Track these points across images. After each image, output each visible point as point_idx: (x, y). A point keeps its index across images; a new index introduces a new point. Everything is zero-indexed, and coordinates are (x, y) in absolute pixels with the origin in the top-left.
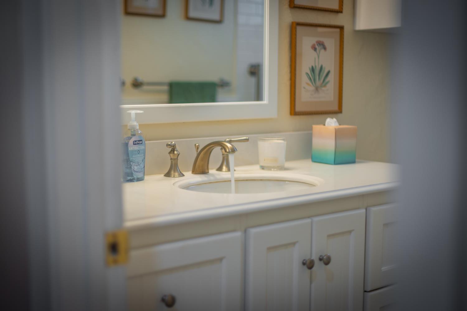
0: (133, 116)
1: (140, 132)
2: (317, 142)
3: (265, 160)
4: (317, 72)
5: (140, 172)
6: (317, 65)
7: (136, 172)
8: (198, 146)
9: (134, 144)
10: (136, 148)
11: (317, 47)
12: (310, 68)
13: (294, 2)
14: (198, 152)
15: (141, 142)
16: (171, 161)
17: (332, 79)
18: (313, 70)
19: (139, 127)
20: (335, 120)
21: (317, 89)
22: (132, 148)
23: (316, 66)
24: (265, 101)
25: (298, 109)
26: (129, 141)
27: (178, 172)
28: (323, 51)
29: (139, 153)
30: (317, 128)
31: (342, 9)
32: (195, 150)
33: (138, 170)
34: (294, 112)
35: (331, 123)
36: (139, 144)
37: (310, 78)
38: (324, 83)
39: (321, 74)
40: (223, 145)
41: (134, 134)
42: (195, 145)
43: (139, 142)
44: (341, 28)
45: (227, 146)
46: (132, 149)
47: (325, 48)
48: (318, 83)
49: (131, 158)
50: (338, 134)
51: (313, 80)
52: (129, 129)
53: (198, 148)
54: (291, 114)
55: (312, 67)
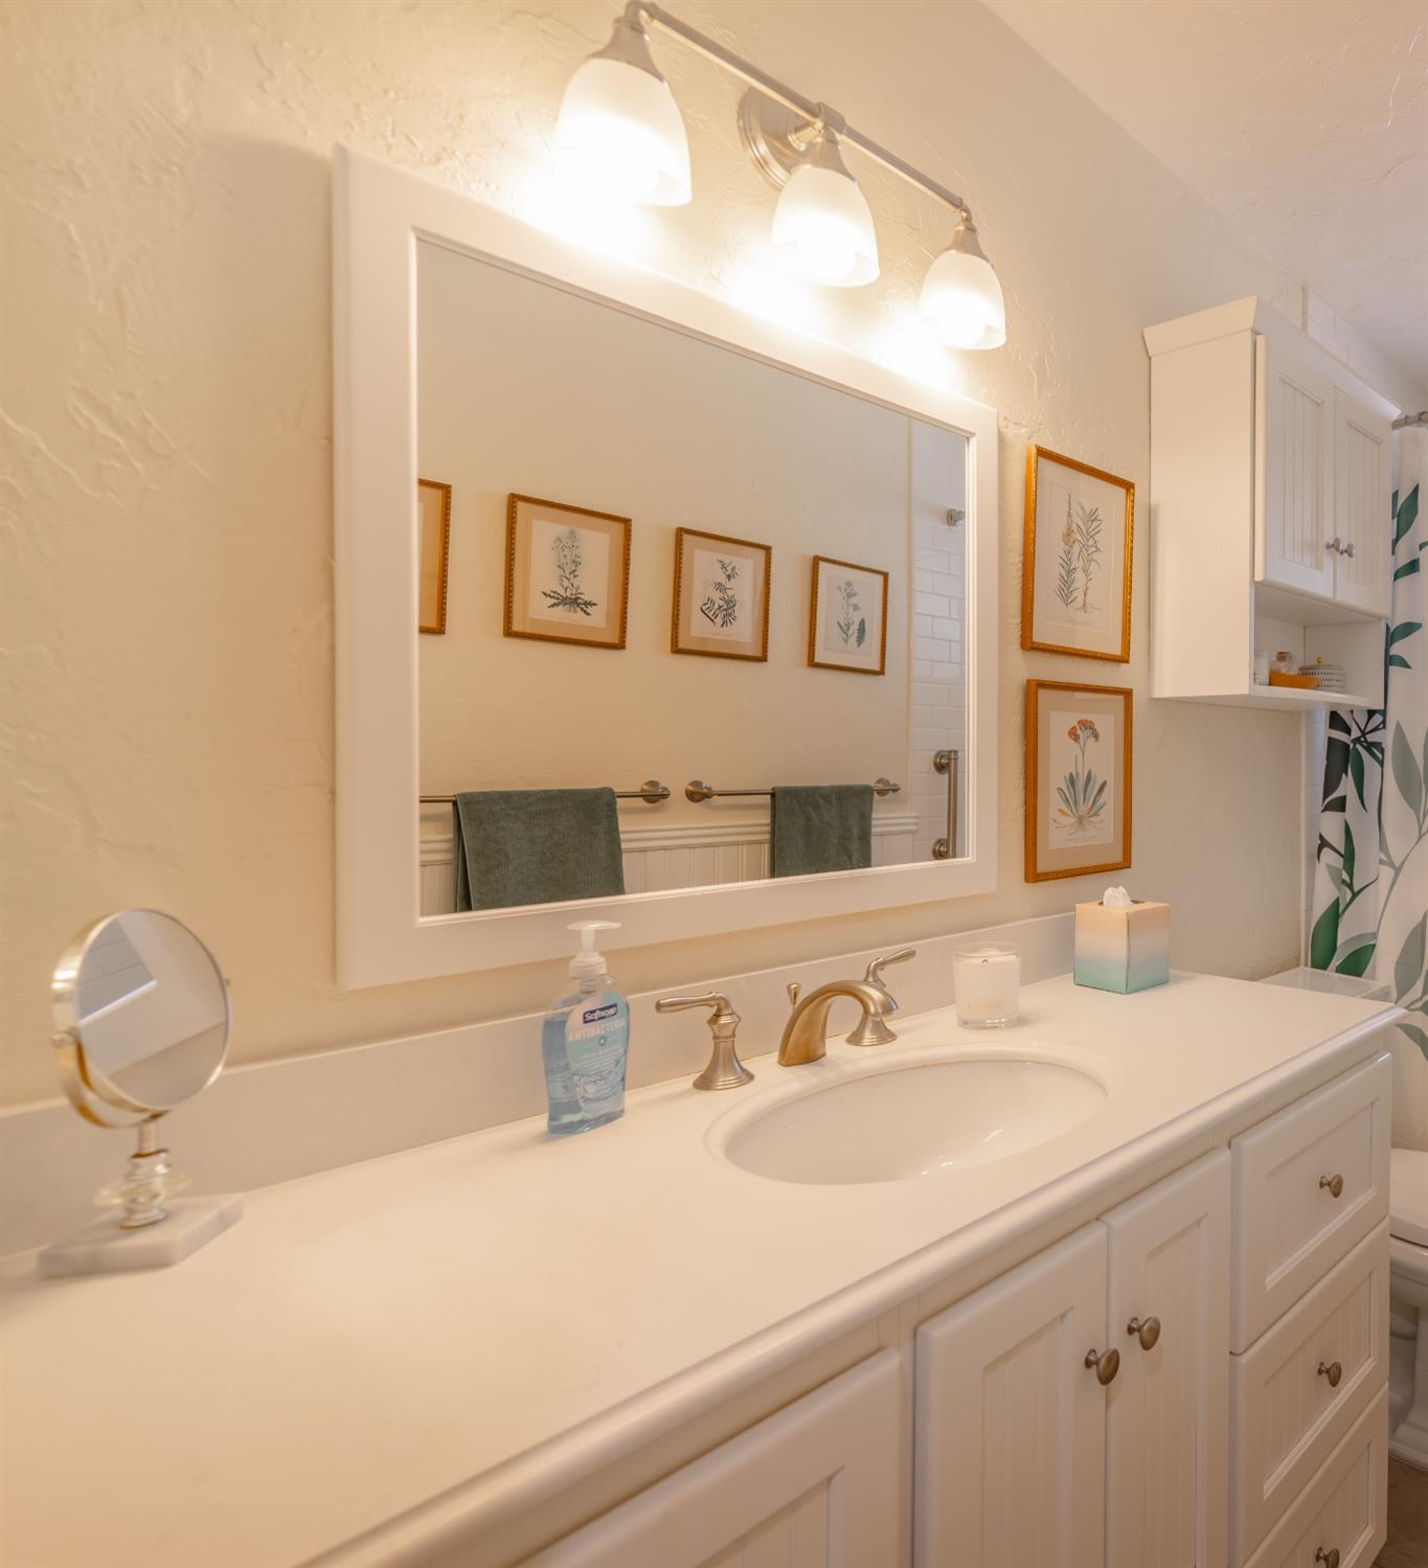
0: (588, 939)
1: (609, 982)
2: (1085, 941)
3: (970, 1006)
4: (1080, 785)
5: (607, 1098)
6: (1080, 770)
7: (591, 1100)
8: (795, 988)
9: (585, 1022)
10: (594, 1030)
11: (1079, 732)
12: (1065, 778)
13: (1031, 638)
14: (796, 1005)
15: (612, 1011)
16: (716, 1043)
17: (1111, 799)
18: (1072, 781)
19: (608, 969)
20: (1122, 889)
21: (1080, 820)
22: (576, 1031)
23: (1077, 774)
24: (970, 856)
25: (1042, 866)
26: (569, 1014)
27: (735, 1073)
28: (1092, 740)
29: (602, 1045)
30: (1085, 909)
31: (1128, 654)
32: (787, 999)
33: (598, 1095)
34: (1033, 875)
35: (1116, 899)
36: (604, 1017)
37: (1067, 799)
38: (1095, 811)
39: (1089, 789)
40: (859, 994)
41: (591, 989)
42: (789, 988)
43: (603, 1013)
44: (1127, 694)
45: (871, 997)
46: (578, 1036)
47: (1096, 736)
48: (1083, 808)
49: (577, 1065)
50: (1132, 923)
51: (1071, 801)
52: (574, 978)
53: (795, 995)
54: (1027, 880)
55: (1071, 774)
